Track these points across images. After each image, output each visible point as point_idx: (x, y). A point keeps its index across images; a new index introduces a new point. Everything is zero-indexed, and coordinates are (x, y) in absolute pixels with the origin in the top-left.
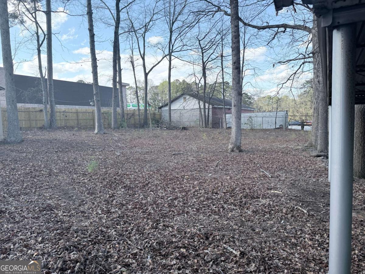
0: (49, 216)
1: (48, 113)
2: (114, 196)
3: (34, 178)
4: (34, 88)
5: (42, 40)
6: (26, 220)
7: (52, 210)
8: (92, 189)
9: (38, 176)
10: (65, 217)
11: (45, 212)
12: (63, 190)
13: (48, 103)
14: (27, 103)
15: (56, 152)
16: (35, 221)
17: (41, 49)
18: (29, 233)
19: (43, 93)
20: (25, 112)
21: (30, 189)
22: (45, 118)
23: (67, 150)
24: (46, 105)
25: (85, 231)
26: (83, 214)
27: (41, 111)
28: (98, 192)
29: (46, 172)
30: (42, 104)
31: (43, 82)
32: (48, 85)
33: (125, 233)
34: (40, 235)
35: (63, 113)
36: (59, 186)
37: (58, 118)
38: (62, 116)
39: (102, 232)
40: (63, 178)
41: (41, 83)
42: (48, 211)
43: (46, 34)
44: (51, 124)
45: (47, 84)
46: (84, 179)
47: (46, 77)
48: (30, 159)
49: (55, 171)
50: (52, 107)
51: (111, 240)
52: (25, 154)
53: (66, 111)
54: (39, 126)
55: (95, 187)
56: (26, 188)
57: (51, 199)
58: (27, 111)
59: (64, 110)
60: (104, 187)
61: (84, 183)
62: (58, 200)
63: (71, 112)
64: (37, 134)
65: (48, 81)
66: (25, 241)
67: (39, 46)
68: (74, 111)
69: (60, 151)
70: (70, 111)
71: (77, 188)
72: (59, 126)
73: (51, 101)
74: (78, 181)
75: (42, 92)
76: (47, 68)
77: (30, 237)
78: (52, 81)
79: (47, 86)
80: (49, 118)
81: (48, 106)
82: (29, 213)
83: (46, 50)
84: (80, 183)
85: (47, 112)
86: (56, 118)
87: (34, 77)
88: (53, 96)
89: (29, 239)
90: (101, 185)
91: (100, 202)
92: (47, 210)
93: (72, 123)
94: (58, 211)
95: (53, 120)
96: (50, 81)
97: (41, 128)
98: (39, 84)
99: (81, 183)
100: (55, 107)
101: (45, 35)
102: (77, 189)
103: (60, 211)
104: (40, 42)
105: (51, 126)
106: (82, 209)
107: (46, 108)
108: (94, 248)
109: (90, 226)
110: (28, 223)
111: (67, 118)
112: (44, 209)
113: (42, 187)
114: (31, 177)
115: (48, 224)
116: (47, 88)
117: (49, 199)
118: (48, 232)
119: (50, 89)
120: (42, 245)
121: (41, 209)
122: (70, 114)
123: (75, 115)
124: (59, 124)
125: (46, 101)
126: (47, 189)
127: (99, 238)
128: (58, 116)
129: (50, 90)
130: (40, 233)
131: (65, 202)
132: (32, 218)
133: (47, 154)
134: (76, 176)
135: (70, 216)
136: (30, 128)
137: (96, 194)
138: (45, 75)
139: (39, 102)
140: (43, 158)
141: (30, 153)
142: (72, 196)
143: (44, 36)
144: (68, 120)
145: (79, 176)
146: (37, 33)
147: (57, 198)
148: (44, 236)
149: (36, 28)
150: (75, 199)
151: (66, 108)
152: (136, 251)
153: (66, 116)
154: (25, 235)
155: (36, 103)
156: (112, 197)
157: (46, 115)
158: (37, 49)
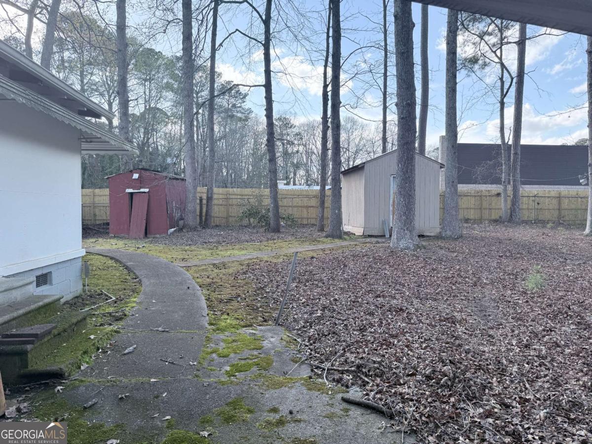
0: (448, 328)
1: (508, 198)
2: (551, 331)
3: (454, 284)
4: (490, 161)
5: (507, 88)
6: (421, 324)
7: (454, 324)
8: (522, 314)
9: (459, 284)
10: (464, 334)
11: (445, 322)
12: (481, 306)
13: (509, 183)
14: (480, 183)
15: (499, 256)
16: (430, 329)
17: (505, 100)
18: (417, 337)
19: (504, 167)
20: (475, 196)
21: (442, 296)
22: (502, 206)
23: (519, 255)
24: (506, 186)
25: (478, 354)
26: (489, 338)
27: (498, 195)
28: (530, 320)
29: (472, 280)
30: (501, 184)
31: (505, 150)
32: (512, 155)
33: (531, 375)
34: (427, 342)
35: (533, 198)
36: (480, 300)
37: (525, 206)
38: (531, 202)
39: (500, 363)
40: (491, 292)
41: (501, 153)
42: (449, 323)
43: (513, 76)
44: (511, 216)
45: (510, 153)
46: (519, 299)
47: (510, 143)
48: (459, 261)
49: (485, 281)
50: (515, 190)
51: (504, 375)
52: (455, 254)
53: (540, 195)
54: (493, 217)
55: (528, 312)
56: (438, 293)
57: (461, 311)
58: (479, 196)
59: (536, 193)
60: (543, 316)
61: (516, 304)
62: (468, 316)
63: (549, 197)
64: (488, 229)
65: (512, 148)
66: (409, 342)
67: (503, 96)
68: (553, 194)
69: (506, 256)
70: (547, 195)
71: (502, 307)
72: (526, 219)
73: (514, 181)
74: (509, 299)
75: (502, 166)
76: (512, 129)
77: (416, 341)
78: (519, 148)
79: (509, 157)
80: (509, 207)
81: (510, 188)
82: (427, 319)
83: (513, 100)
84: (510, 302)
85: (507, 196)
86: (520, 207)
87: (493, 145)
88: (518, 171)
89: (414, 342)
90: (540, 312)
91: (524, 333)
92: (447, 321)
93: (546, 215)
94: (461, 326)
95: (515, 209)
96: (515, 149)
97: (496, 221)
98: (499, 154)
99: (512, 303)
100: (521, 189)
101: (512, 79)
102: (500, 308)
103: (463, 326)
104: (505, 91)
105: (511, 218)
106: (491, 332)
107: (505, 190)
108: (476, 373)
109: (489, 352)
110: (422, 328)
111: (540, 207)
112: (446, 319)
113: (457, 297)
114: (450, 283)
115: (442, 335)
116: (509, 160)
117: (458, 312)
118: (436, 342)
119: (515, 161)
120: (423, 351)
121: (442, 318)
122: (547, 200)
123: (555, 201)
124: (525, 215)
125: (507, 180)
126: (462, 299)
127: (490, 367)
128: (524, 203)
129: (514, 163)
130: (427, 340)
131: (476, 320)
132: (428, 324)
133: (486, 257)
134: (511, 293)
135: (471, 335)
136: (479, 221)
137: (525, 321)
138: (509, 139)
139: (497, 181)
140: (477, 262)
141: (463, 253)
142: (489, 315)
143: (510, 81)
144: (541, 209)
145: (515, 294)
146: (501, 79)
147: (469, 313)
148: (430, 344)
149: (500, 71)
150: (491, 320)
151: (540, 190)
152: (530, 397)
153: (538, 204)
154: (413, 337)
155: (492, 183)
156: (548, 331)
157: (506, 201)
158: (500, 102)
